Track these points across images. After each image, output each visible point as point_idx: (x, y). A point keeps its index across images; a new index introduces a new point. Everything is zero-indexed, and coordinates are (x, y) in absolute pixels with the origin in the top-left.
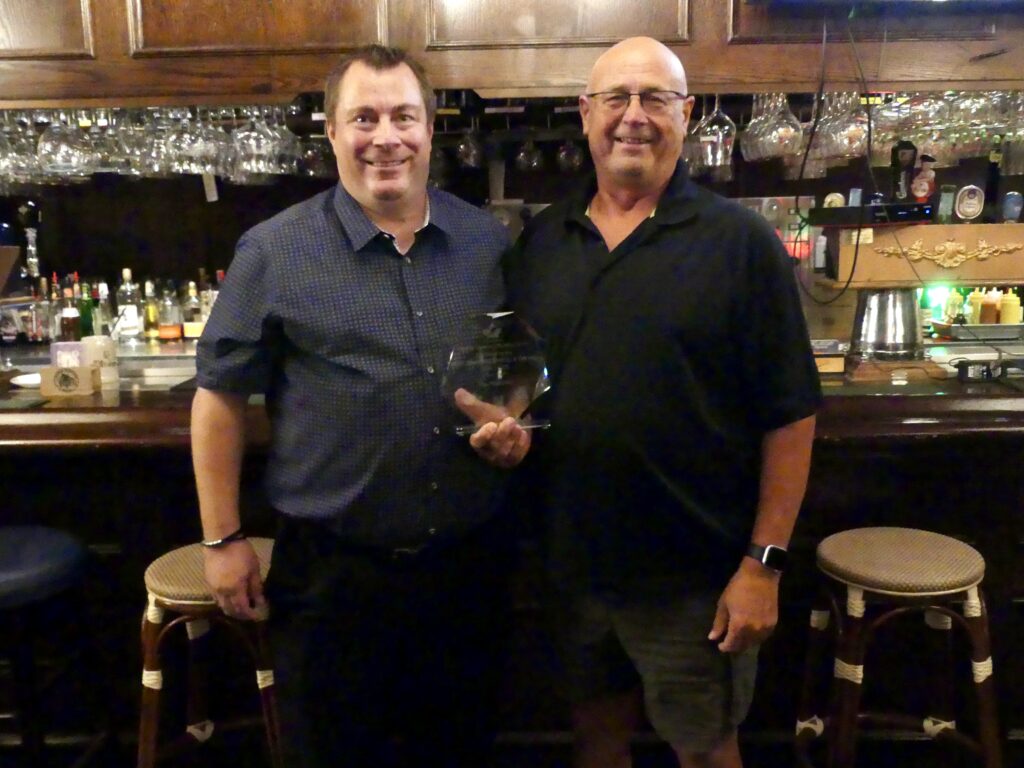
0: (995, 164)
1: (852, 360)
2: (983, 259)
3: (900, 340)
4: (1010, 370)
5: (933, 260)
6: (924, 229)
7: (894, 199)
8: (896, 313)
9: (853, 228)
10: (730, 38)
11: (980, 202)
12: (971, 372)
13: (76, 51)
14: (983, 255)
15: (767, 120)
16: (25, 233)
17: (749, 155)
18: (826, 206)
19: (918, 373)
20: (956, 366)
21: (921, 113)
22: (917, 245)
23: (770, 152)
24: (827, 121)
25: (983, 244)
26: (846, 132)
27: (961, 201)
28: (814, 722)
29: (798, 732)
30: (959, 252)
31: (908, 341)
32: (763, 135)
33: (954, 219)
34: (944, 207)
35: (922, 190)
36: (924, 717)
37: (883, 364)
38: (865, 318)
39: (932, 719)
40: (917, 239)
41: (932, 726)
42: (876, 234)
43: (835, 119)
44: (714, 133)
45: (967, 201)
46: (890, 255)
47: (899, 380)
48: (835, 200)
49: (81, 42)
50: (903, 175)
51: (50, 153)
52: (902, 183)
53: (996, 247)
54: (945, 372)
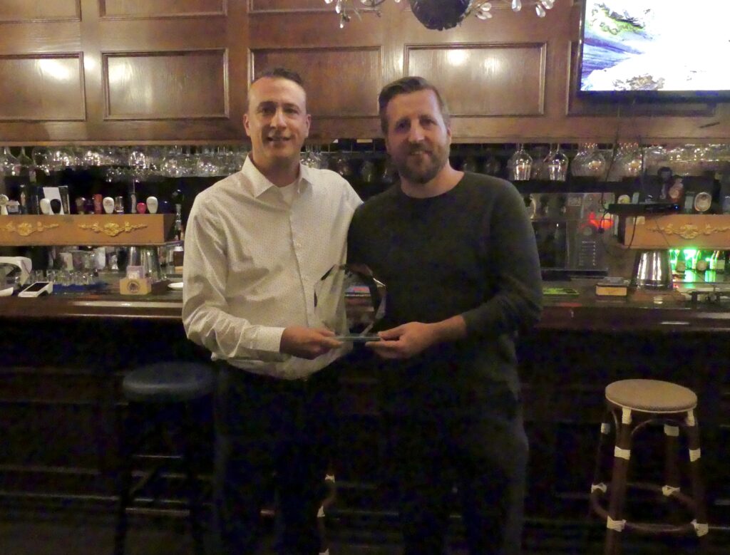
0: (718, 181)
1: (631, 289)
2: (708, 235)
3: (659, 279)
4: (722, 297)
5: (679, 235)
6: (675, 217)
7: (658, 199)
8: (657, 263)
9: (633, 216)
10: (567, 112)
11: (708, 202)
12: (699, 298)
13: (220, 116)
14: (708, 233)
15: (586, 155)
16: (175, 206)
17: (576, 173)
18: (619, 203)
19: (669, 297)
20: (690, 294)
21: (672, 154)
22: (670, 226)
23: (587, 174)
24: (620, 156)
25: (708, 226)
26: (630, 164)
27: (698, 201)
28: (602, 486)
29: (592, 491)
30: (694, 230)
31: (665, 280)
32: (584, 163)
33: (694, 212)
34: (688, 204)
35: (675, 194)
36: (663, 485)
37: (648, 292)
38: (640, 265)
39: (667, 486)
40: (670, 223)
41: (667, 491)
42: (646, 219)
43: (624, 156)
44: (557, 163)
45: (701, 201)
46: (654, 231)
47: (658, 301)
48: (624, 199)
49: (222, 111)
50: (664, 186)
51: (202, 167)
52: (663, 190)
53: (715, 229)
54: (684, 297)
